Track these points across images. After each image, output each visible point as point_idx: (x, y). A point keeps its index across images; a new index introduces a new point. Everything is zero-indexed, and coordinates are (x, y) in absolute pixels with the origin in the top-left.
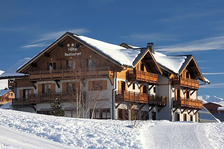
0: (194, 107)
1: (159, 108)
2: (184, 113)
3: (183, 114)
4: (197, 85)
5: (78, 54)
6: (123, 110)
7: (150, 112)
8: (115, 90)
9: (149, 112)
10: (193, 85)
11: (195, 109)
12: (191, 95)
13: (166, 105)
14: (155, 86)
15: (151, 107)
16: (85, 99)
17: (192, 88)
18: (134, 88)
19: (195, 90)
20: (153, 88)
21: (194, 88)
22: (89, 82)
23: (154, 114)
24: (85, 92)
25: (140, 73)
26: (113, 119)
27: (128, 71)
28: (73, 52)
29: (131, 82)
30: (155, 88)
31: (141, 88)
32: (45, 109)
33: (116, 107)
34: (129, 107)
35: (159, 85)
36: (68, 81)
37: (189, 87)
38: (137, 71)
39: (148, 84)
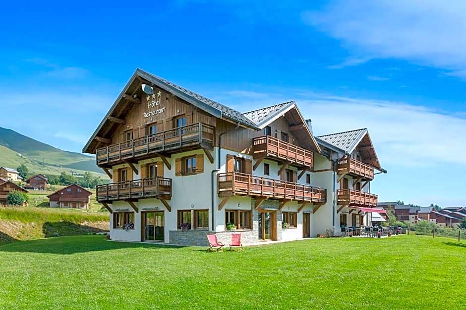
1: (316, 206)
2: (353, 212)
3: (351, 214)
4: (371, 174)
5: (161, 111)
6: (239, 212)
8: (217, 173)
9: (298, 214)
10: (367, 172)
12: (363, 187)
13: (326, 202)
14: (309, 173)
15: (301, 205)
16: (170, 191)
17: (366, 176)
18: (267, 172)
19: (368, 180)
20: (306, 176)
21: (367, 177)
22: (177, 161)
23: (306, 216)
24: (171, 179)
25: (277, 144)
26: (213, 230)
27: (253, 139)
28: (154, 108)
29: (257, 160)
30: (308, 175)
31: (282, 173)
32: (121, 210)
33: (220, 208)
34: (253, 206)
35: (316, 171)
36: (149, 161)
37: (361, 175)
38: (268, 138)
39: (297, 168)
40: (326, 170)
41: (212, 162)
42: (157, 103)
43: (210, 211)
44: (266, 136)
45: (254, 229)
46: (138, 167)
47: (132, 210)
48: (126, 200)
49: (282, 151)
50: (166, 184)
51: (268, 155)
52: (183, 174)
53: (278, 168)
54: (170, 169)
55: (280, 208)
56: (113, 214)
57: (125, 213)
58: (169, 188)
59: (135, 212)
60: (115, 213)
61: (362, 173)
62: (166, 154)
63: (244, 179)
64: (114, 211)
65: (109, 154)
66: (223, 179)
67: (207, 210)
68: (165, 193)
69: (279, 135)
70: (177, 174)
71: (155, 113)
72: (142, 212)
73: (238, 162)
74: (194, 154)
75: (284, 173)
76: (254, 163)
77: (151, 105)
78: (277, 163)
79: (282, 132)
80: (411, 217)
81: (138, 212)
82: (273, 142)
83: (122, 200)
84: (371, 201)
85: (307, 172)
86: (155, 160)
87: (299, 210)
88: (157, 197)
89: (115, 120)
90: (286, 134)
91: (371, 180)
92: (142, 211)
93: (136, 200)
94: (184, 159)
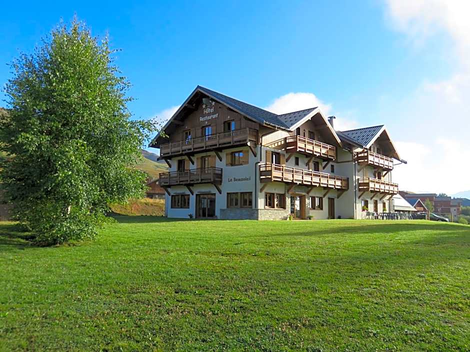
0: (388, 192)
1: (339, 192)
2: (375, 199)
3: (373, 200)
4: (391, 164)
5: (214, 116)
6: (275, 195)
7: (325, 197)
8: (259, 164)
9: (324, 199)
10: (386, 163)
11: (388, 194)
12: (384, 176)
13: (348, 188)
14: (333, 164)
15: (326, 191)
16: (221, 178)
17: (385, 167)
18: (297, 163)
19: (388, 170)
20: (330, 166)
21: (387, 167)
22: (227, 155)
23: (331, 201)
24: (222, 169)
25: (305, 141)
26: (256, 207)
27: (286, 138)
28: (209, 114)
29: (289, 154)
30: (332, 166)
31: (310, 164)
32: (178, 193)
33: (261, 190)
34: (286, 191)
35: (339, 163)
36: (204, 154)
37: (380, 165)
38: (298, 138)
39: (322, 160)
40: (348, 162)
41: (255, 156)
42: (212, 111)
43: (254, 193)
44: (297, 136)
45: (287, 209)
46: (194, 159)
47: (188, 192)
48: (185, 185)
49: (309, 147)
50: (217, 172)
51: (298, 150)
52: (232, 165)
53: (306, 160)
54: (221, 161)
55: (308, 193)
56: (170, 197)
57: (182, 196)
58: (220, 176)
59: (191, 195)
60: (172, 196)
61: (381, 164)
62: (219, 150)
63: (279, 169)
64: (172, 194)
65: (170, 149)
66: (263, 169)
67: (251, 192)
68: (217, 180)
69: (307, 134)
70: (227, 165)
71: (209, 118)
72: (197, 195)
73: (274, 156)
74: (241, 150)
75: (312, 164)
76: (287, 156)
77: (206, 112)
78: (305, 156)
79: (309, 131)
80: (452, 209)
81: (193, 194)
82: (302, 141)
83: (182, 185)
84: (392, 188)
85: (331, 163)
86: (209, 153)
87: (324, 196)
88: (212, 183)
89: (177, 122)
90: (313, 133)
91: (391, 170)
92: (197, 193)
93: (192, 185)
94: (233, 154)
